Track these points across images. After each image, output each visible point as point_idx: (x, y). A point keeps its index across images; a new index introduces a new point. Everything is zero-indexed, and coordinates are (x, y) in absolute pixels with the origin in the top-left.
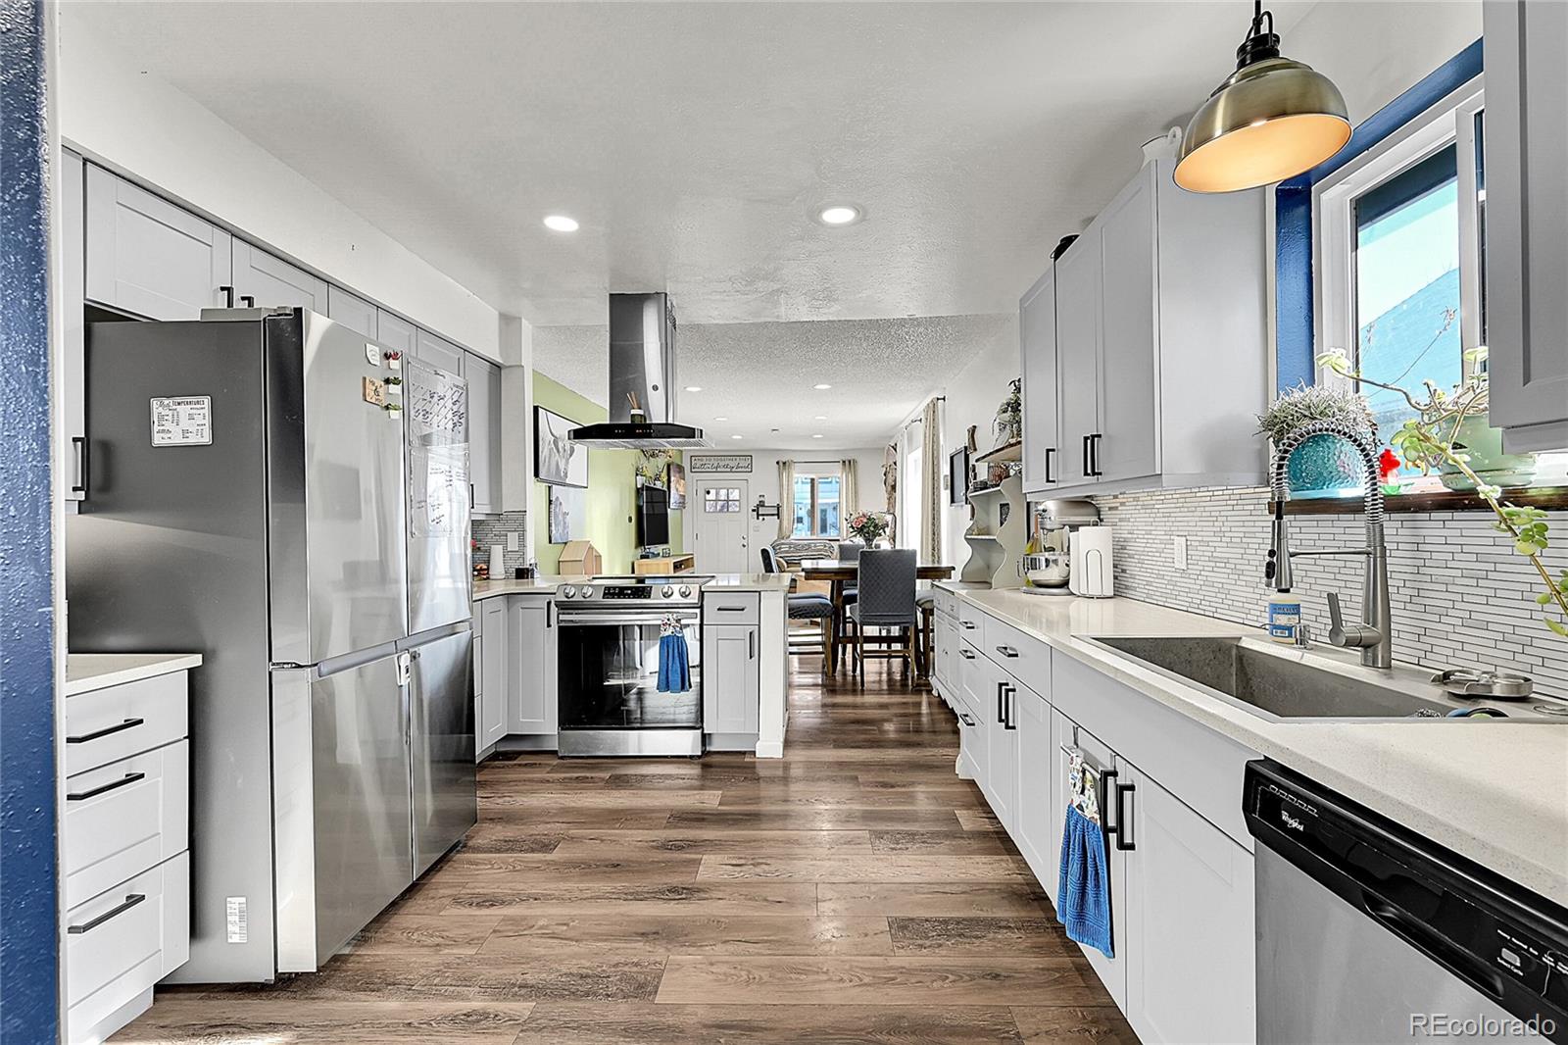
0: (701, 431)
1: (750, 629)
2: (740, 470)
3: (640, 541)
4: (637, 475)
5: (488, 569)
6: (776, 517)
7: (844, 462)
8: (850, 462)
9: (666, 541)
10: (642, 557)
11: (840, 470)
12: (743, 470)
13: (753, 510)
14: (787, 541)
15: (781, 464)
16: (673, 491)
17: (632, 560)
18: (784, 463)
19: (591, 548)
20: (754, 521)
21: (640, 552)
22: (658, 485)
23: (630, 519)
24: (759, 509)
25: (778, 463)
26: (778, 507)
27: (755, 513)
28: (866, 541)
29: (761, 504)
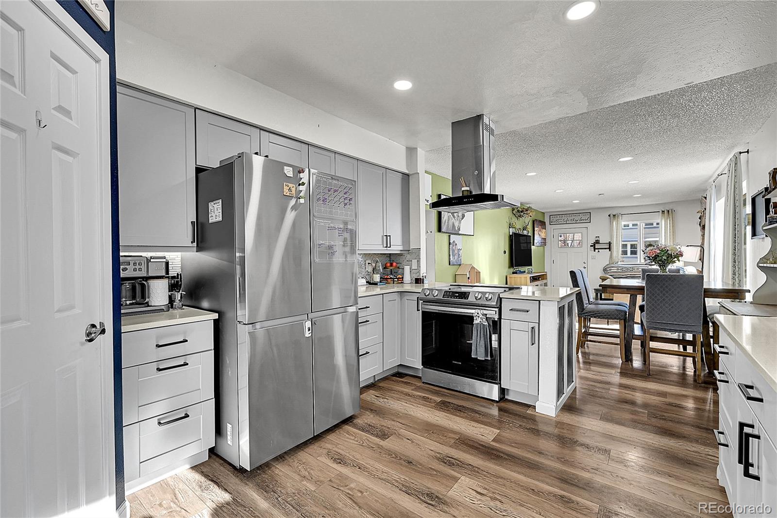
0: (503, 196)
1: (532, 325)
2: (582, 221)
3: (511, 265)
4: (510, 227)
5: (403, 278)
6: (608, 250)
7: (663, 212)
8: (668, 211)
9: (531, 265)
10: (514, 273)
11: (660, 217)
12: (584, 221)
13: (591, 246)
14: (616, 265)
15: (612, 216)
16: (536, 237)
17: (505, 274)
18: (614, 216)
19: (473, 268)
20: (592, 252)
21: (512, 270)
22: (525, 233)
23: (505, 252)
24: (595, 245)
25: (609, 216)
26: (610, 244)
27: (593, 247)
28: (660, 267)
29: (597, 242)
